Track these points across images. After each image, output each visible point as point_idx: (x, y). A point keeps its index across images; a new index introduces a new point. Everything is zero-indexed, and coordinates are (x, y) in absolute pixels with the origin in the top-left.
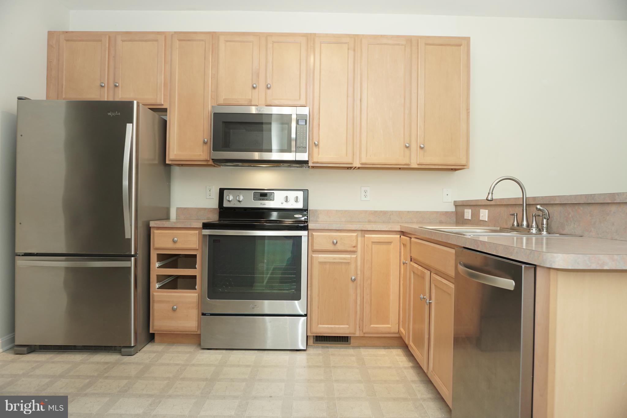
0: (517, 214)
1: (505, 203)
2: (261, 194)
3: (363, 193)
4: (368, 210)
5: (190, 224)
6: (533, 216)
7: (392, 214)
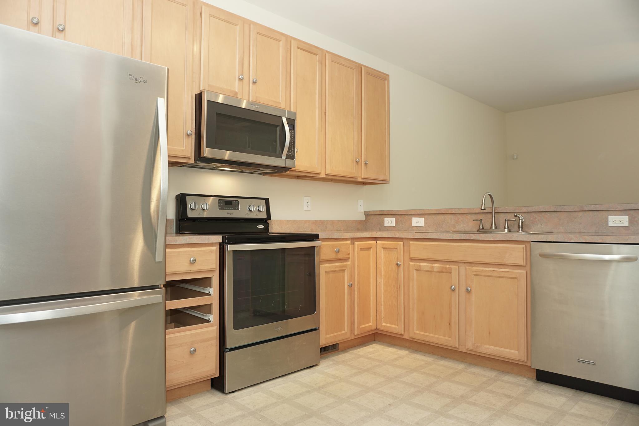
0: (482, 220)
1: (454, 212)
2: (225, 202)
3: (306, 203)
4: (310, 220)
5: (208, 239)
6: (505, 221)
7: (328, 223)
